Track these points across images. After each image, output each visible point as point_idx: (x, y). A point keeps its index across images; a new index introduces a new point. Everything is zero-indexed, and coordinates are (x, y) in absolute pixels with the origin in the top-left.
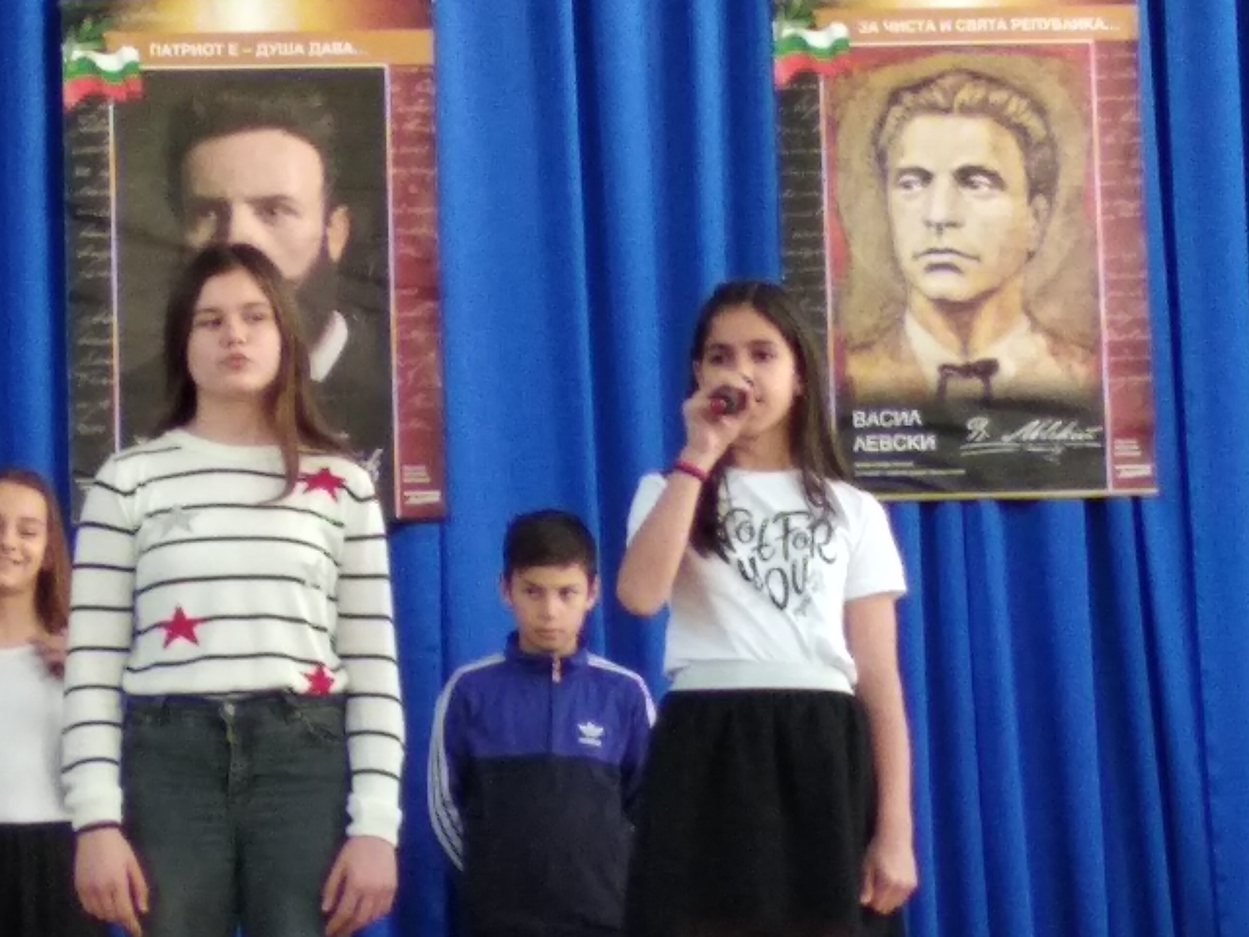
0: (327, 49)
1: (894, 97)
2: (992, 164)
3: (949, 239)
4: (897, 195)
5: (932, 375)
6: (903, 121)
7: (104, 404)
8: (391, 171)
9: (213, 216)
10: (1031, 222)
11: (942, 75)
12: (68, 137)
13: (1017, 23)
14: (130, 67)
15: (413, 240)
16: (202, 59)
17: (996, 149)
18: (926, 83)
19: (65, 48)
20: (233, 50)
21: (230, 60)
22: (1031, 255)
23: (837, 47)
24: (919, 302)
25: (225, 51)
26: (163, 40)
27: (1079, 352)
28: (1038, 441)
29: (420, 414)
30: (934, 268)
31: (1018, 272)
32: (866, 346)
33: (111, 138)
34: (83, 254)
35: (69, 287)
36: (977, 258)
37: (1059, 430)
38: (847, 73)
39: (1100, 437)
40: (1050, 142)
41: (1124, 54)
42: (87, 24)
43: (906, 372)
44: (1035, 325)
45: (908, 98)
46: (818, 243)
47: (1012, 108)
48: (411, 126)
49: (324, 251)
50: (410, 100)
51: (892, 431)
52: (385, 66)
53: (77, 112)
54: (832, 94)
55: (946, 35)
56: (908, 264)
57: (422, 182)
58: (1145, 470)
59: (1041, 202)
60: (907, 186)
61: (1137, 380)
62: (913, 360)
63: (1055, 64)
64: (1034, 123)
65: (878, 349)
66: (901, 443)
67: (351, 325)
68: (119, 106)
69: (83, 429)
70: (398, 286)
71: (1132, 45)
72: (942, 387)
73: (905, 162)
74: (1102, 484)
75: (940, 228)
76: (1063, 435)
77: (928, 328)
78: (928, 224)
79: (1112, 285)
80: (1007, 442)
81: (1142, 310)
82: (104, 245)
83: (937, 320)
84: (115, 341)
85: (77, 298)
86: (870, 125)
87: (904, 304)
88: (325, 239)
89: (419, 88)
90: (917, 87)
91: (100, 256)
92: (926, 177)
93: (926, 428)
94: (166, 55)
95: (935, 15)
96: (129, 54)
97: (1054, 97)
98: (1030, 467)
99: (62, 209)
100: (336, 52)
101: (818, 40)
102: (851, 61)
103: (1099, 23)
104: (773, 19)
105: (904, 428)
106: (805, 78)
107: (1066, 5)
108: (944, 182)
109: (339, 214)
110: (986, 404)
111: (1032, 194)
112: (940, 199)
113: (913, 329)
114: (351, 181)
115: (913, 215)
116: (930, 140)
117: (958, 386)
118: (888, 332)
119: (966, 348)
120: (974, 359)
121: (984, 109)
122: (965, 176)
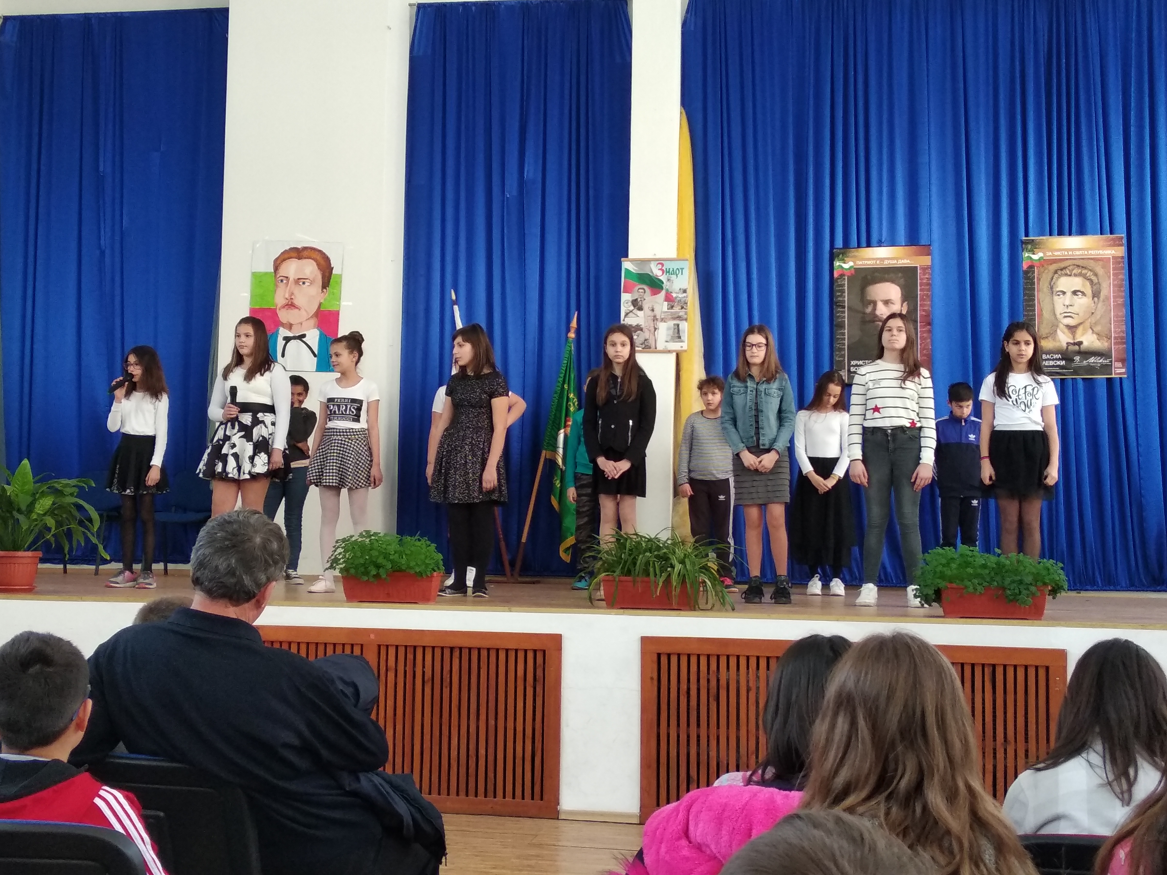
0: (903, 261)
1: (1056, 272)
2: (1082, 290)
3: (1070, 309)
4: (1056, 298)
5: (1065, 345)
6: (1058, 278)
7: (843, 353)
8: (919, 293)
9: (872, 305)
10: (1093, 305)
11: (1069, 266)
12: (835, 285)
13: (1090, 252)
14: (851, 267)
15: (924, 310)
17: (1083, 286)
18: (1065, 268)
19: (834, 262)
21: (876, 264)
22: (1093, 313)
23: (1040, 259)
24: (1061, 326)
25: (876, 262)
26: (860, 260)
27: (1105, 339)
28: (1094, 362)
29: (925, 355)
30: (1066, 317)
31: (1089, 318)
32: (1047, 338)
33: (846, 285)
34: (838, 315)
35: (835, 323)
36: (1078, 314)
37: (1099, 360)
38: (1043, 266)
39: (1111, 362)
40: (1099, 283)
41: (1120, 260)
42: (841, 256)
43: (1057, 344)
44: (1094, 332)
45: (1059, 272)
46: (1034, 310)
47: (1088, 275)
48: (924, 281)
49: (900, 309)
50: (924, 274)
51: (1053, 360)
52: (918, 265)
53: (838, 279)
54: (1038, 271)
55: (1071, 255)
56: (1058, 316)
57: (927, 295)
58: (1123, 370)
59: (1096, 299)
60: (1059, 295)
61: (1121, 347)
62: (1059, 341)
63: (1101, 263)
64: (1094, 278)
65: (1050, 338)
66: (1055, 363)
68: (848, 277)
69: (837, 359)
70: (920, 323)
71: (1122, 257)
72: (1067, 348)
73: (1058, 289)
74: (1111, 374)
75: (1067, 306)
76: (1101, 361)
77: (1064, 333)
78: (1064, 305)
79: (1115, 321)
80: (1085, 363)
81: (1124, 328)
82: (844, 312)
83: (1066, 330)
84: (846, 337)
85: (836, 326)
86: (1049, 279)
87: (1057, 326)
89: (927, 271)
90: (1062, 270)
91: (843, 315)
92: (1064, 293)
93: (1062, 359)
94: (861, 264)
95: (1067, 250)
96: (851, 264)
97: (1100, 271)
98: (1091, 369)
99: (833, 303)
100: (905, 262)
101: (1035, 257)
102: (1044, 263)
103: (1113, 252)
104: (1023, 251)
105: (1056, 359)
106: (1031, 267)
107: (1104, 247)
108: (1069, 294)
109: (905, 304)
110: (1079, 353)
111: (1093, 297)
112: (1068, 299)
113: (1059, 332)
114: (909, 296)
115: (1060, 303)
116: (1065, 283)
117: (1071, 348)
118: (1053, 334)
119: (1074, 338)
120: (1076, 341)
121: (1080, 275)
122: (1075, 293)
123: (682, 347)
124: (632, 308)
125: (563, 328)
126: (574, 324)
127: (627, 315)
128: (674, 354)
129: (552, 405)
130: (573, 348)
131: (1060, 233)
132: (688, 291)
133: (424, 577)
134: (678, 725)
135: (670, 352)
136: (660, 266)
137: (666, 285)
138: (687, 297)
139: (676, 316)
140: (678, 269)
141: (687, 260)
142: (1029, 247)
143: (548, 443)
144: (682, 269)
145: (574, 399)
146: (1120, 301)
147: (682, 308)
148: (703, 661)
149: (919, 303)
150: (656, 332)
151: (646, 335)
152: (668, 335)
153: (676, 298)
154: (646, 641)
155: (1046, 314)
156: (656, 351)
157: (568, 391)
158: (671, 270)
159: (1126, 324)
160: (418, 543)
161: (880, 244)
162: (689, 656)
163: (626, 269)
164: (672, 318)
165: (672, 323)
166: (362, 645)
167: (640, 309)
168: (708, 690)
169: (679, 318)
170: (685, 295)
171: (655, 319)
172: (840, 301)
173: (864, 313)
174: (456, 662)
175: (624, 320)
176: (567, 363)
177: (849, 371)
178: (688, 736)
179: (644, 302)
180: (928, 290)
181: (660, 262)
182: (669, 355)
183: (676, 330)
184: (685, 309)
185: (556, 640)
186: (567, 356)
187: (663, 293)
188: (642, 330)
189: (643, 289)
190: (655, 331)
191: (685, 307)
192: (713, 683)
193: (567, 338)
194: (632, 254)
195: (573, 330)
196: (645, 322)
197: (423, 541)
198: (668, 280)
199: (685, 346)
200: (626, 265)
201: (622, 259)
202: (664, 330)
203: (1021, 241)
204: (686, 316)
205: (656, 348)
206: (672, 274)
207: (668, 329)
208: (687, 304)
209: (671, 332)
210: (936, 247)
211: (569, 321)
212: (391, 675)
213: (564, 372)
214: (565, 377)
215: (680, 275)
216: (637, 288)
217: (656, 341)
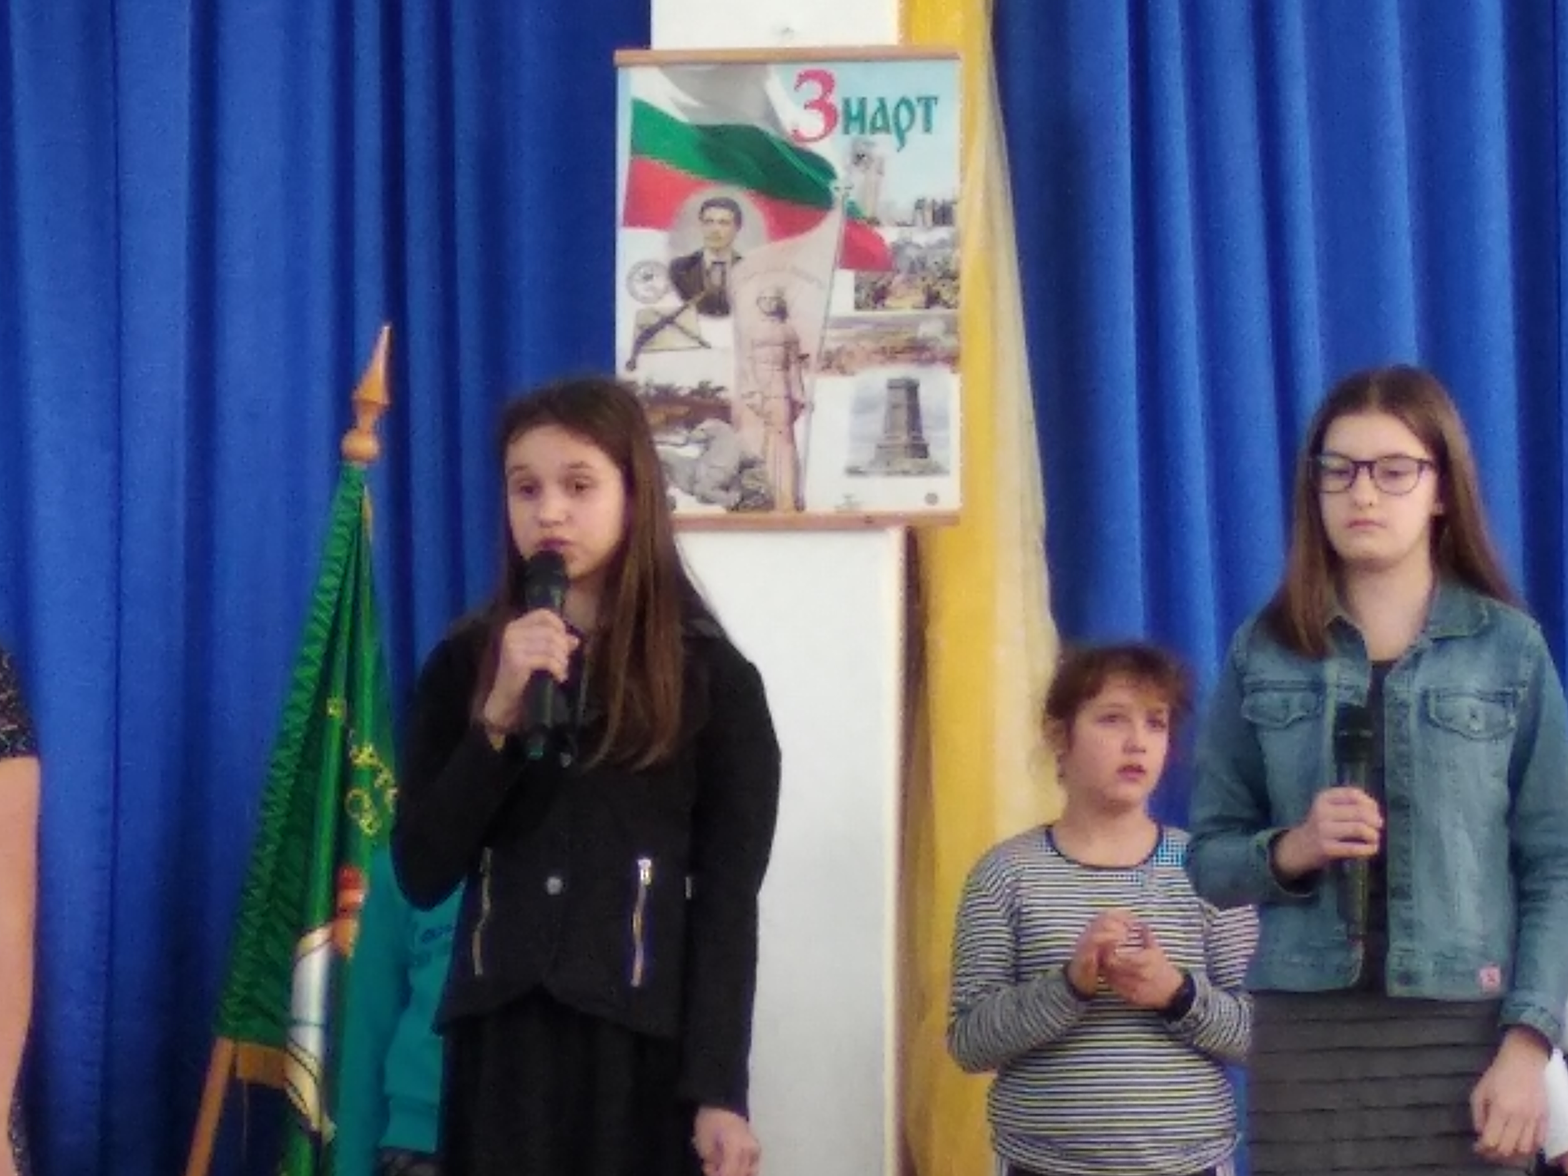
123: (932, 498)
124: (672, 302)
125: (322, 408)
126: (374, 387)
127: (646, 336)
128: (897, 537)
129: (266, 805)
130: (369, 511)
132: (959, 212)
135: (871, 524)
136: (813, 90)
137: (846, 183)
138: (954, 243)
139: (901, 340)
140: (904, 101)
141: (952, 57)
143: (245, 1001)
144: (928, 102)
145: (375, 772)
147: (932, 299)
150: (799, 426)
151: (751, 437)
152: (857, 438)
153: (898, 249)
156: (800, 521)
157: (345, 732)
158: (872, 107)
163: (641, 108)
164: (883, 351)
165: (879, 378)
167: (716, 306)
169: (918, 351)
170: (942, 233)
171: (791, 356)
175: (632, 365)
176: (341, 589)
179: (736, 275)
181: (816, 68)
183: (902, 416)
184: (947, 305)
186: (338, 549)
187: (830, 230)
188: (723, 412)
189: (730, 205)
190: (793, 417)
191: (946, 296)
193: (341, 456)
194: (668, 30)
195: (367, 420)
196: (742, 375)
198: (859, 158)
199: (948, 492)
200: (641, 83)
201: (620, 56)
202: (838, 414)
204: (949, 342)
205: (799, 505)
206: (874, 129)
207: (862, 407)
208: (953, 277)
209: (876, 423)
211: (349, 372)
213: (323, 634)
214: (329, 657)
215: (915, 135)
216: (695, 201)
217: (797, 470)
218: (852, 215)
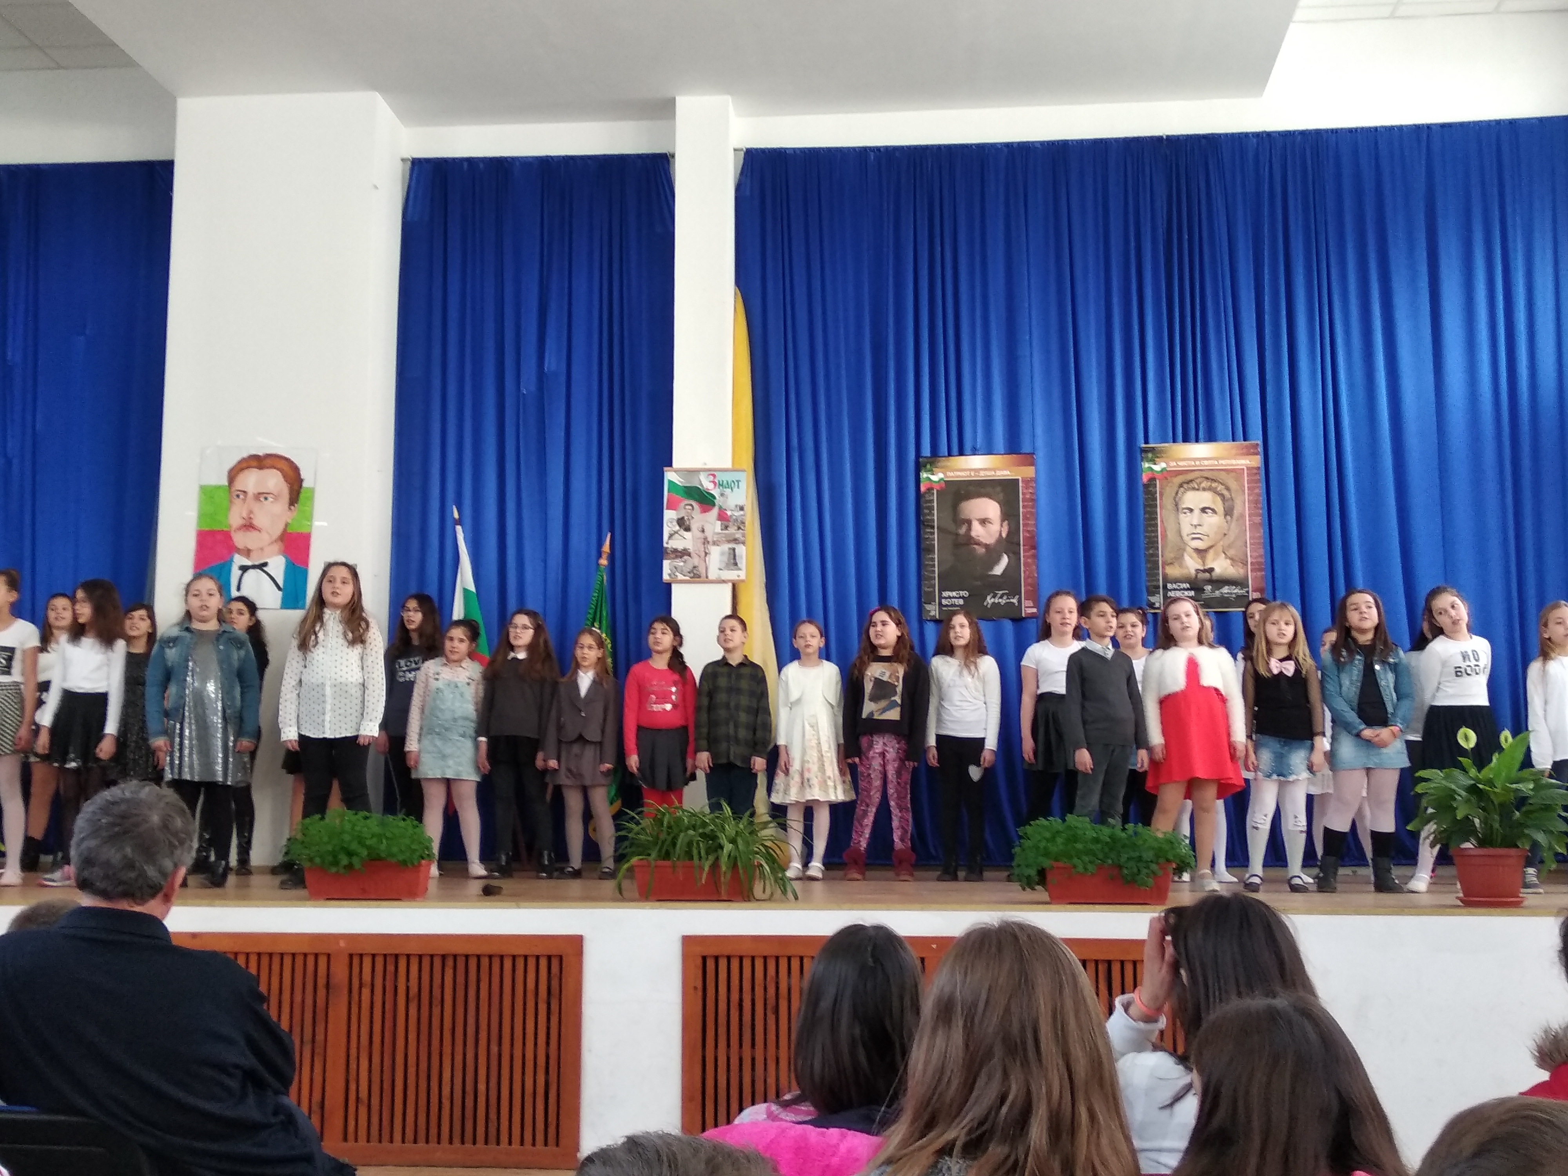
0: (1001, 473)
1: (1181, 486)
2: (1212, 507)
3: (1199, 530)
4: (1182, 516)
5: (1193, 572)
6: (1183, 493)
7: (933, 582)
8: (1021, 510)
9: (966, 524)
10: (1225, 524)
11: (1196, 478)
12: (922, 500)
13: (1221, 462)
14: (941, 479)
15: (1028, 531)
16: (963, 477)
17: (1214, 502)
18: (1191, 481)
19: (921, 474)
20: (973, 474)
21: (971, 476)
22: (1225, 535)
23: (1163, 470)
24: (1188, 549)
26: (951, 471)
27: (1241, 565)
28: (1227, 593)
29: (1030, 585)
30: (1194, 539)
31: (1221, 539)
32: (1171, 563)
33: (935, 501)
34: (926, 536)
35: (923, 546)
36: (1208, 536)
38: (1166, 478)
40: (1231, 499)
41: (1255, 471)
42: (928, 466)
43: (1184, 572)
44: (1227, 557)
45: (1185, 486)
46: (1156, 531)
47: (1219, 489)
48: (1028, 496)
49: (1000, 535)
50: (1027, 488)
51: (1180, 590)
52: (1020, 478)
53: (925, 493)
54: (1161, 485)
56: (1186, 538)
57: (1031, 513)
59: (1228, 518)
60: (1185, 513)
61: (1260, 574)
62: (1187, 568)
63: (1233, 474)
64: (1225, 493)
65: (1176, 564)
67: (1009, 557)
68: (938, 491)
69: (926, 589)
70: (1023, 546)
71: (1258, 468)
72: (1196, 576)
73: (1184, 506)
75: (1196, 526)
76: (1235, 591)
77: (1191, 557)
78: (1192, 525)
79: (1251, 544)
80: (1217, 593)
81: (1262, 552)
82: (934, 533)
83: (1195, 555)
84: (936, 563)
85: (924, 550)
86: (1173, 494)
87: (1184, 550)
88: (1001, 532)
89: (1030, 484)
90: (1189, 482)
91: (932, 537)
92: (1191, 510)
94: (952, 476)
95: (1195, 460)
96: (941, 475)
97: (1233, 485)
98: (1225, 601)
99: (921, 523)
100: (1005, 474)
101: (1157, 468)
102: (1167, 474)
103: (1248, 462)
104: (1142, 460)
105: (1184, 589)
106: (1152, 480)
107: (1235, 456)
108: (1197, 512)
109: (1006, 523)
110: (1211, 581)
111: (1226, 515)
112: (1195, 517)
113: (1187, 558)
114: (1009, 513)
115: (1187, 522)
116: (1193, 499)
117: (1201, 576)
118: (1179, 559)
119: (1204, 564)
120: (1207, 567)
121: (1210, 489)
122: (1204, 510)
123: (739, 576)
124: (677, 528)
125: (594, 553)
126: (606, 548)
127: (671, 536)
128: (730, 585)
130: (605, 578)
131: (1186, 440)
132: (746, 508)
133: (409, 865)
134: (729, 1046)
135: (724, 582)
136: (711, 478)
137: (719, 500)
138: (745, 515)
139: (732, 538)
140: (733, 481)
141: (743, 471)
142: (1150, 455)
144: (738, 481)
146: (1258, 520)
147: (739, 528)
148: (759, 964)
149: (1021, 522)
150: (707, 558)
151: (696, 561)
152: (721, 561)
153: (731, 516)
154: (688, 941)
155: (1171, 535)
156: (707, 581)
158: (725, 482)
159: (1264, 548)
160: (402, 824)
161: (975, 452)
162: (741, 958)
163: (670, 482)
164: (727, 541)
165: (726, 547)
166: (329, 955)
167: (688, 529)
168: (765, 1000)
169: (735, 541)
170: (742, 513)
171: (706, 541)
172: (928, 520)
173: (957, 535)
174: (449, 973)
175: (667, 543)
176: (598, 596)
177: (940, 604)
178: (741, 1059)
179: (692, 522)
180: (1033, 507)
181: (712, 473)
182: (725, 585)
183: (732, 556)
184: (742, 530)
185: (576, 943)
186: (598, 587)
187: (715, 512)
188: (689, 555)
189: (691, 505)
190: (706, 556)
191: (742, 527)
192: (771, 991)
193: (598, 565)
194: (676, 463)
195: (605, 556)
196: (694, 546)
197: (408, 822)
198: (722, 495)
199: (742, 575)
200: (670, 476)
201: (665, 469)
202: (717, 555)
203: (1140, 448)
204: (743, 539)
205: (707, 577)
206: (726, 488)
207: (722, 554)
208: (744, 523)
209: (725, 558)
210: (1041, 456)
211: (600, 544)
212: (366, 992)
213: (594, 607)
214: (595, 613)
215: (735, 489)
216: (682, 504)
217: (707, 569)
218: (720, 508)
